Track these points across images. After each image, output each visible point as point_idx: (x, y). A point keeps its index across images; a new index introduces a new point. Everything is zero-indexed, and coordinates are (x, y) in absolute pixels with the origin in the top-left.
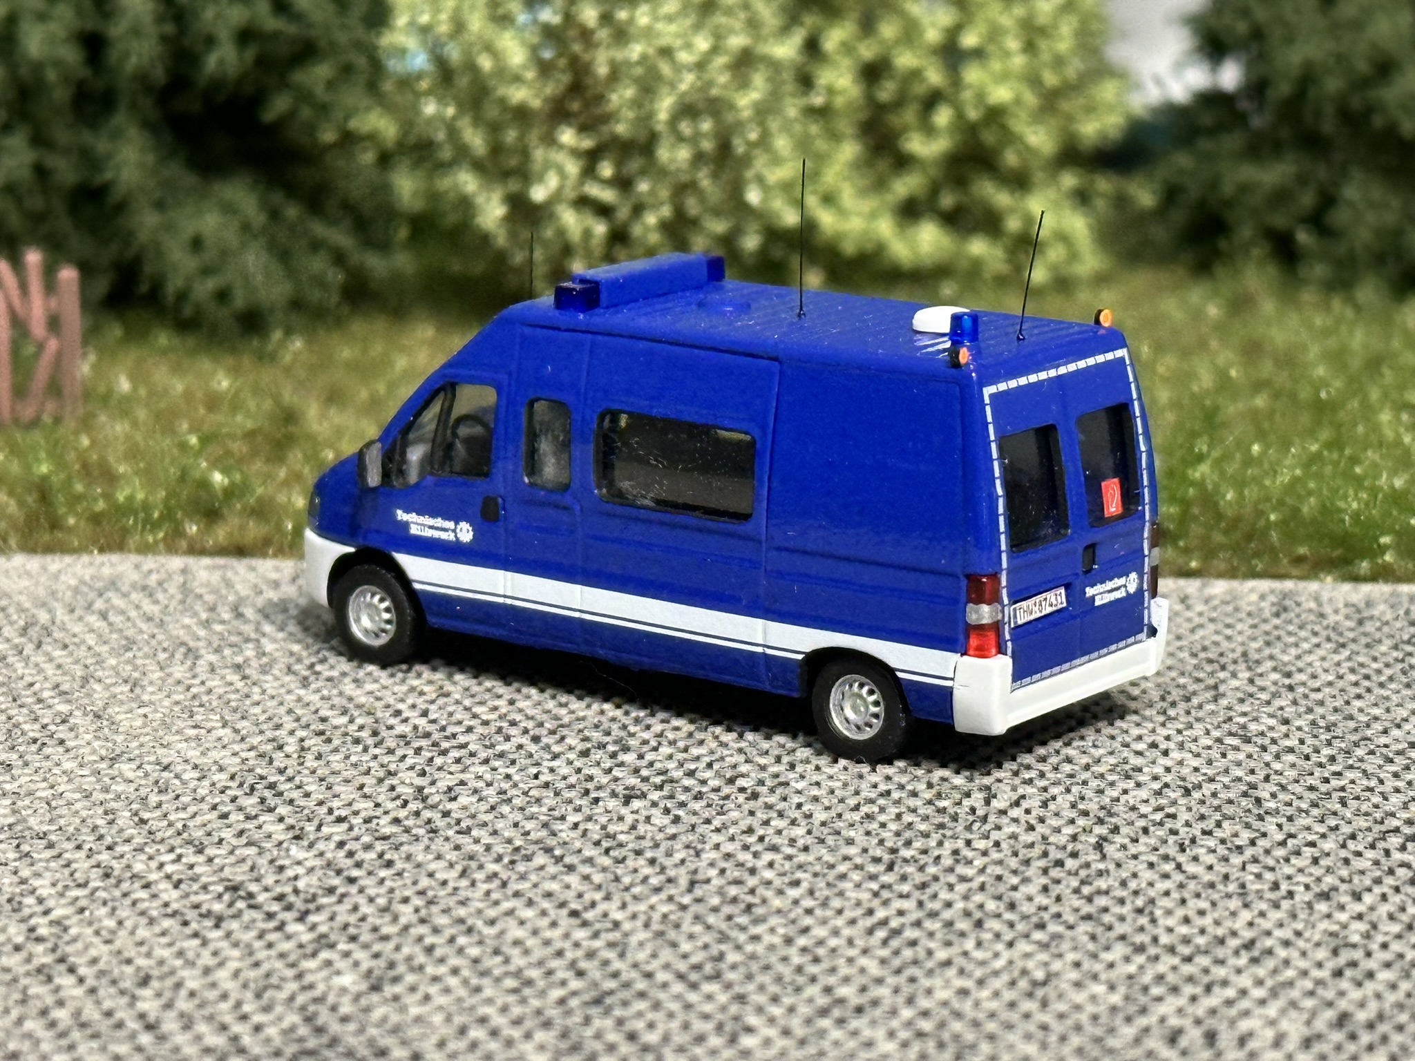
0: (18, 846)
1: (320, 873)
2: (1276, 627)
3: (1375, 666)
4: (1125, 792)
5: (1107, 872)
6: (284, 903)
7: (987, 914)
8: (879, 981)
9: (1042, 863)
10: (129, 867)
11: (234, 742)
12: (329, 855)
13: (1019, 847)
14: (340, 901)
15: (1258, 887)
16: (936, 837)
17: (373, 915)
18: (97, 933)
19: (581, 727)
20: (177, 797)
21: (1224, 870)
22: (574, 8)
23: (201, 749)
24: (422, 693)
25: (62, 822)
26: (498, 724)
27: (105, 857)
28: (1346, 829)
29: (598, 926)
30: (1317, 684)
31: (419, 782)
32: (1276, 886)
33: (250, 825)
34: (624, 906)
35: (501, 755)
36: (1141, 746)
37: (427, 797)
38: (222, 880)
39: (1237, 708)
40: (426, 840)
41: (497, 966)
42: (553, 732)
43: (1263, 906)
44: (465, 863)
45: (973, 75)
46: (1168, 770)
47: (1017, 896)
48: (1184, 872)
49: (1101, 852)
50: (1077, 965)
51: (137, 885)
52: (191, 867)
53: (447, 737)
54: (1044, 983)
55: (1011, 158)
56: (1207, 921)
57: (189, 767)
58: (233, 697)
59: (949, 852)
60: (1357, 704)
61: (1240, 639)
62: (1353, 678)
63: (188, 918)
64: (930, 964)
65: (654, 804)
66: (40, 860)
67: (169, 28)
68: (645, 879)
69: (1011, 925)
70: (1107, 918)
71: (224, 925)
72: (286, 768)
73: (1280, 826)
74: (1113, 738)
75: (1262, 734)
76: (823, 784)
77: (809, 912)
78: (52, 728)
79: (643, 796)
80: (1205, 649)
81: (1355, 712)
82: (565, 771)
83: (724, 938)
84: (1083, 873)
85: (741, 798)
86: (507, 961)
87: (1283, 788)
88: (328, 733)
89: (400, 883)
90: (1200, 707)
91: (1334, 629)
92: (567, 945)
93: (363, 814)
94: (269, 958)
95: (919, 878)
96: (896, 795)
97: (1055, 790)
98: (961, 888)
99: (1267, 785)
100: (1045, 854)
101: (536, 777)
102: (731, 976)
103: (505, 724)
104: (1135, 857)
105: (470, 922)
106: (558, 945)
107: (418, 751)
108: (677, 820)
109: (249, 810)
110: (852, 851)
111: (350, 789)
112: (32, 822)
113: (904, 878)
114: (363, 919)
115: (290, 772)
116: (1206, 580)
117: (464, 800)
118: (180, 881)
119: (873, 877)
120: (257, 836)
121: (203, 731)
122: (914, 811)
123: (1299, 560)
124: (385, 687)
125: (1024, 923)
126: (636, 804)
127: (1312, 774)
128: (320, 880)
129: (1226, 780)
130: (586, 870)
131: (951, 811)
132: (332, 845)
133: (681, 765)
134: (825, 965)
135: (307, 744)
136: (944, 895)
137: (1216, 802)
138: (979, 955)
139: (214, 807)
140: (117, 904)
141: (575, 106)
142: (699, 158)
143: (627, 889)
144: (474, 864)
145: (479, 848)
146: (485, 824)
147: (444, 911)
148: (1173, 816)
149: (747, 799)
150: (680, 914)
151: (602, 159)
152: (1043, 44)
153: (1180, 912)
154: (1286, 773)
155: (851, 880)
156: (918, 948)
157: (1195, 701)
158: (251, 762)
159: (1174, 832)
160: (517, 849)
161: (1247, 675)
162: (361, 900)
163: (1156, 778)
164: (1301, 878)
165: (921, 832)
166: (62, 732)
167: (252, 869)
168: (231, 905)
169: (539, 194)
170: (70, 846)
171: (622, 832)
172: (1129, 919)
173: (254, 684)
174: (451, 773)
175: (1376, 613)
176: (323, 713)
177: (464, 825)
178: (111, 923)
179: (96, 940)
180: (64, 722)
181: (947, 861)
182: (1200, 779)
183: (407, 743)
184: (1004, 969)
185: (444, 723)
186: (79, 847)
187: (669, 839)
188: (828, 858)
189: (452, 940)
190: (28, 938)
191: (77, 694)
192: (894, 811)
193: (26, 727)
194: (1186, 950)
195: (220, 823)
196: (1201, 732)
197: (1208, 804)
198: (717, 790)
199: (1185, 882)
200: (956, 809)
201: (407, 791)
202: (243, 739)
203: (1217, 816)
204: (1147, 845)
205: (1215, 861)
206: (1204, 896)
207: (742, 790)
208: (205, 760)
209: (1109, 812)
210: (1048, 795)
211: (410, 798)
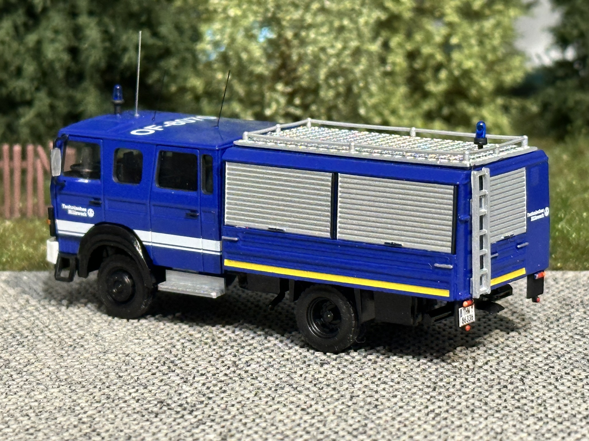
0: (70, 387)
1: (196, 395)
4: (532, 358)
5: (526, 390)
6: (183, 407)
7: (476, 407)
8: (432, 433)
9: (498, 387)
10: (116, 394)
11: (154, 345)
12: (200, 389)
13: (488, 381)
14: (206, 406)
16: (453, 377)
17: (220, 411)
18: (107, 420)
20: (134, 367)
21: (575, 388)
22: (282, 32)
23: (141, 348)
25: (87, 377)
27: (106, 391)
29: (313, 414)
31: (234, 359)
33: (165, 377)
34: (324, 406)
35: (267, 348)
36: (538, 340)
37: (238, 365)
38: (156, 399)
39: (579, 323)
40: (239, 382)
41: (273, 430)
44: (256, 391)
45: (456, 56)
46: (550, 349)
47: (488, 400)
48: (558, 389)
49: (523, 382)
50: (514, 426)
51: (121, 401)
52: (143, 394)
53: (243, 341)
54: (501, 433)
55: (474, 92)
56: (568, 408)
57: (137, 355)
58: (151, 327)
59: (459, 383)
61: (579, 295)
63: (144, 414)
64: (453, 427)
65: (333, 366)
66: (80, 392)
67: (107, 44)
68: (332, 396)
69: (486, 411)
70: (526, 408)
71: (159, 416)
72: (177, 355)
74: (526, 336)
77: (401, 407)
78: (78, 340)
79: (329, 363)
80: (564, 300)
82: (295, 354)
83: (366, 418)
84: (515, 390)
85: (370, 364)
86: (277, 428)
88: (194, 341)
89: (230, 399)
90: (563, 323)
92: (302, 421)
93: (212, 372)
94: (179, 428)
95: (447, 394)
96: (435, 361)
97: (502, 358)
98: (464, 397)
100: (499, 383)
101: (283, 356)
102: (371, 432)
103: (268, 336)
104: (537, 384)
105: (260, 414)
106: (298, 422)
107: (232, 347)
108: (343, 372)
109: (164, 371)
110: (417, 383)
111: (205, 362)
112: (74, 377)
113: (440, 394)
114: (216, 413)
115: (179, 356)
116: (564, 271)
117: (253, 366)
118: (138, 400)
119: (427, 393)
120: (168, 382)
121: (141, 341)
122: (443, 367)
125: (491, 410)
126: (326, 366)
128: (196, 398)
129: (575, 352)
130: (307, 392)
132: (200, 385)
134: (410, 427)
135: (185, 345)
136: (457, 400)
137: (571, 362)
138: (473, 423)
139: (149, 371)
140: (114, 409)
141: (283, 73)
142: (338, 95)
143: (325, 400)
144: (260, 391)
145: (262, 385)
146: (263, 375)
147: (249, 410)
148: (553, 367)
149: (372, 363)
150: (347, 409)
151: (296, 96)
152: (487, 42)
153: (557, 405)
155: (418, 395)
156: (448, 421)
157: (561, 321)
158: (162, 353)
159: (554, 374)
160: (277, 385)
161: (583, 310)
162: (215, 406)
163: (545, 352)
165: (446, 375)
166: (82, 342)
167: (168, 394)
168: (161, 408)
169: (268, 112)
170: (91, 387)
171: (321, 378)
172: (535, 408)
174: (247, 355)
176: (191, 332)
177: (254, 376)
178: (112, 416)
179: (106, 423)
180: (82, 338)
181: (458, 387)
182: (564, 352)
183: (227, 344)
184: (484, 428)
185: (242, 335)
186: (95, 387)
187: (341, 380)
188: (408, 386)
189: (254, 420)
190: (79, 422)
191: (86, 327)
192: (434, 367)
193: (67, 340)
194: (560, 420)
195: (152, 377)
196: (564, 334)
197: (567, 362)
198: (360, 360)
199: (558, 393)
200: (461, 366)
201: (229, 363)
202: (158, 344)
203: (572, 367)
204: (542, 379)
205: (571, 385)
206: (566, 398)
207: (370, 360)
208: (143, 352)
209: (525, 366)
210: (499, 360)
211: (231, 366)
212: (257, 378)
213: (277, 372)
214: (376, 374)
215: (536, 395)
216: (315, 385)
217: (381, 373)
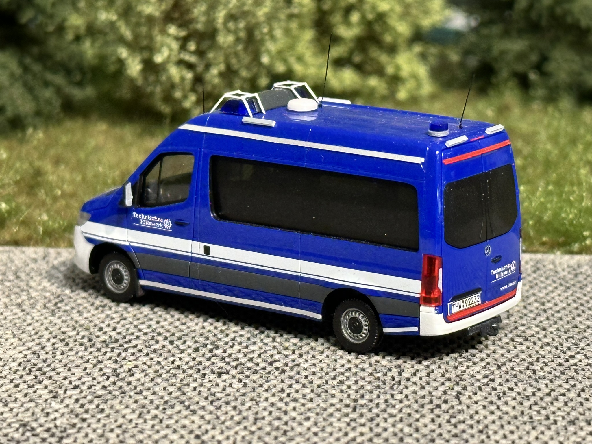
1: (67, 416)
2: (535, 279)
3: (585, 298)
4: (468, 367)
5: (463, 410)
6: (50, 433)
7: (404, 434)
9: (430, 406)
11: (19, 345)
12: (71, 406)
13: (418, 398)
14: (78, 432)
15: (539, 418)
16: (376, 393)
17: (95, 439)
19: (194, 335)
21: (521, 409)
24: (113, 318)
26: (152, 334)
28: (579, 386)
30: (557, 308)
31: (114, 366)
32: (548, 418)
33: (31, 390)
34: (222, 432)
35: (155, 351)
37: (119, 374)
38: (18, 421)
39: (519, 322)
40: (120, 397)
42: (179, 338)
43: (543, 428)
44: (141, 410)
46: (488, 355)
47: (419, 424)
48: (501, 410)
49: (459, 400)
53: (126, 342)
55: (388, 38)
56: (515, 437)
58: (17, 321)
59: (383, 401)
60: (578, 319)
62: (575, 305)
65: (234, 377)
68: (232, 417)
69: (418, 440)
70: (465, 436)
72: (46, 359)
73: (546, 385)
75: (533, 336)
76: (317, 365)
77: (316, 434)
79: (228, 372)
81: (578, 323)
82: (187, 359)
85: (277, 373)
87: (546, 365)
88: (66, 340)
89: (108, 421)
91: (563, 279)
93: (87, 384)
95: (369, 415)
96: (354, 370)
98: (391, 420)
99: (538, 363)
100: (431, 402)
101: (173, 363)
103: (155, 334)
104: (476, 403)
107: (113, 349)
108: (245, 385)
109: (29, 382)
110: (334, 401)
111: (80, 370)
113: (362, 415)
114: (91, 441)
115: (49, 361)
117: (138, 375)
119: (347, 415)
120: (34, 397)
121: (3, 340)
122: (364, 379)
123: (543, 244)
124: (94, 315)
125: (424, 439)
126: (224, 377)
127: (560, 357)
128: (67, 420)
130: (201, 413)
131: (382, 378)
132: (73, 401)
133: (245, 356)
135: (56, 346)
136: (383, 424)
137: (514, 373)
142: (238, 40)
143: (223, 423)
144: (145, 411)
145: (147, 402)
146: (149, 389)
147: (131, 437)
148: (493, 380)
149: (280, 373)
150: (251, 436)
151: (189, 41)
153: (501, 432)
154: (547, 357)
155: (336, 417)
158: (28, 357)
159: (495, 389)
160: (166, 402)
162: (89, 431)
163: (482, 360)
164: (559, 413)
165: (368, 391)
167: (33, 414)
168: (23, 434)
169: (158, 59)
171: (218, 392)
172: (476, 436)
173: (28, 314)
174: (130, 361)
175: (583, 270)
176: (63, 329)
177: (138, 389)
181: (383, 406)
182: (505, 360)
183: (107, 345)
185: (125, 334)
187: (242, 395)
188: (323, 405)
192: (353, 379)
195: (15, 390)
196: (503, 335)
197: (510, 373)
198: (264, 369)
199: (502, 416)
200: (385, 377)
201: (108, 371)
202: (24, 344)
203: (515, 380)
204: (481, 396)
205: (516, 404)
206: (512, 423)
207: (277, 368)
208: (6, 356)
209: (461, 378)
210: (429, 370)
211: (110, 375)
212: (141, 392)
213: (165, 384)
214: (285, 388)
215: (476, 417)
216: (212, 402)
217: (290, 386)
